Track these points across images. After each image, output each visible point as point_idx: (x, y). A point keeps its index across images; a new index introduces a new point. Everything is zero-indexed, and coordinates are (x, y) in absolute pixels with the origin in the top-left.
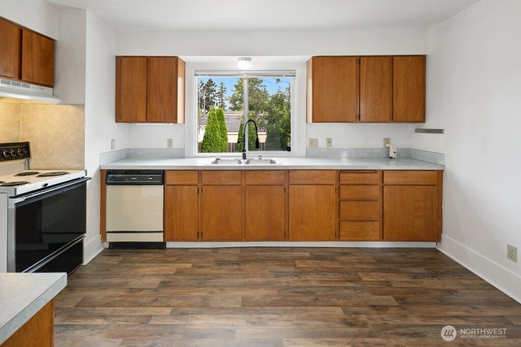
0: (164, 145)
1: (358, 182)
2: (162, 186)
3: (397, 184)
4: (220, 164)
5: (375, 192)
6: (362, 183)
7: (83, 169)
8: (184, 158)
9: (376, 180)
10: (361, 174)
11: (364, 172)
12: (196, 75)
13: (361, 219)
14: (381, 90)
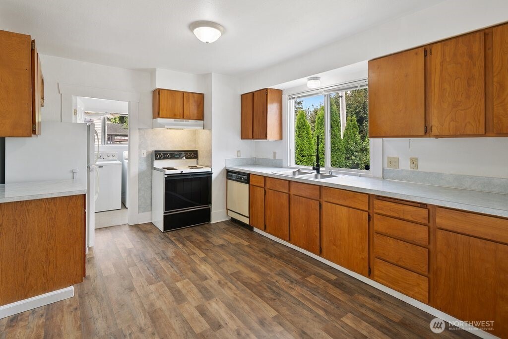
0: (271, 157)
1: (396, 215)
2: (248, 185)
3: (459, 231)
4: (298, 176)
5: (421, 234)
6: (402, 217)
7: (210, 167)
8: (282, 167)
9: (424, 218)
10: (401, 205)
11: (405, 203)
12: (290, 99)
13: (400, 263)
14: (469, 86)
